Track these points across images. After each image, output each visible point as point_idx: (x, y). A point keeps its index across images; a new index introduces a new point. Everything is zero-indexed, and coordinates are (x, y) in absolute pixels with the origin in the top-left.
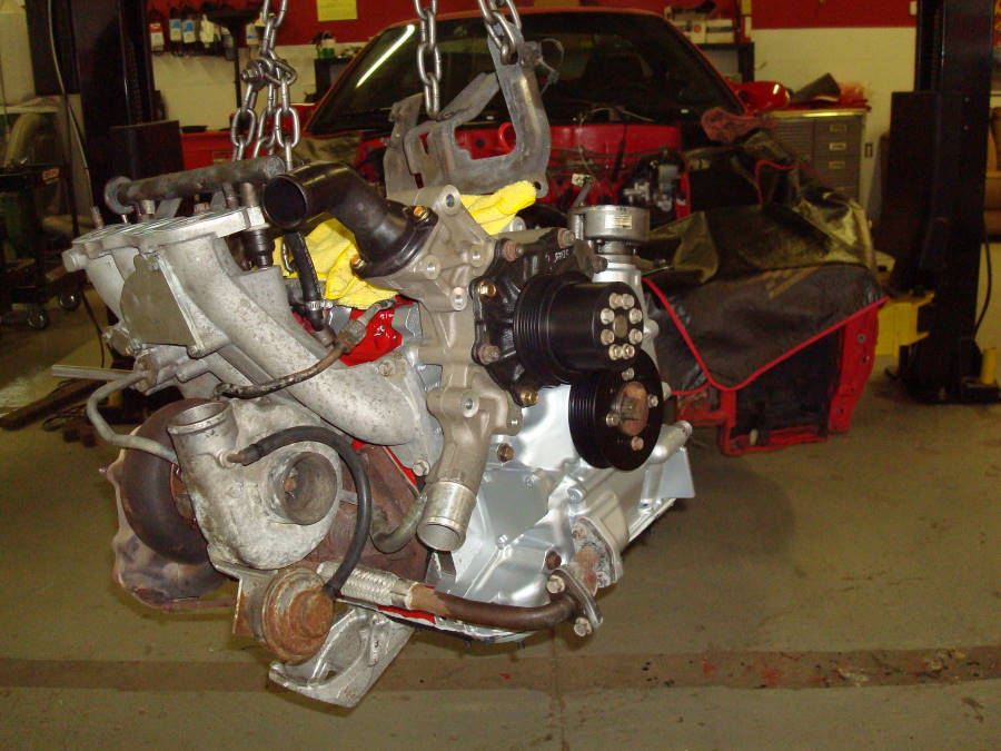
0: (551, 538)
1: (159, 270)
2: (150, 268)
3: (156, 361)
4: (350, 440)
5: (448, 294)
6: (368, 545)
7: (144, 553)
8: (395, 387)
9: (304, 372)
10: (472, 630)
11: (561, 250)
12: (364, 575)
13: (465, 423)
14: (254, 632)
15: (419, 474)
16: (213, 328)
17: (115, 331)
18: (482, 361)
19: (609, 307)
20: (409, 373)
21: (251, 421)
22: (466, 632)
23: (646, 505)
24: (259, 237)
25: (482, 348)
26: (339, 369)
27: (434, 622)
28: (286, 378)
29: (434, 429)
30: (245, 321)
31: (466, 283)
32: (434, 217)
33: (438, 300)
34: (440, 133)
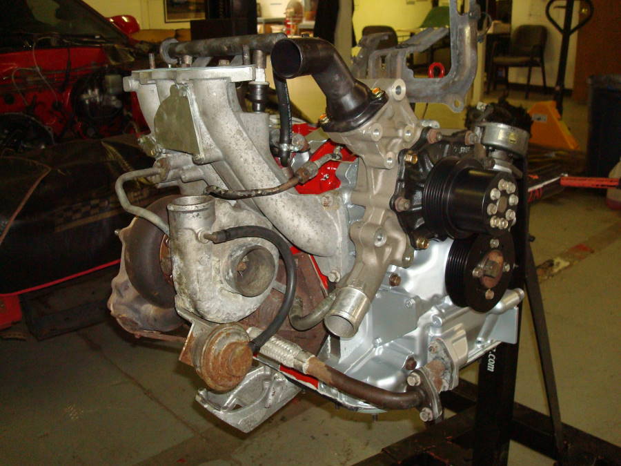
0: (413, 348)
1: (186, 98)
2: (180, 95)
3: (169, 163)
4: (291, 246)
5: (383, 155)
6: (286, 322)
7: (131, 293)
8: (329, 215)
9: (269, 189)
10: (344, 399)
11: (466, 146)
12: (278, 342)
13: (374, 251)
14: (194, 363)
15: (332, 280)
16: (214, 146)
17: (147, 138)
18: (396, 208)
19: (497, 188)
20: (342, 207)
21: (226, 215)
22: (338, 399)
23: (479, 342)
24: (259, 89)
25: (398, 199)
26: (292, 193)
27: (317, 387)
28: (257, 190)
29: (350, 251)
30: (237, 144)
31: (397, 151)
32: (385, 98)
33: (375, 158)
34: (396, 55)
